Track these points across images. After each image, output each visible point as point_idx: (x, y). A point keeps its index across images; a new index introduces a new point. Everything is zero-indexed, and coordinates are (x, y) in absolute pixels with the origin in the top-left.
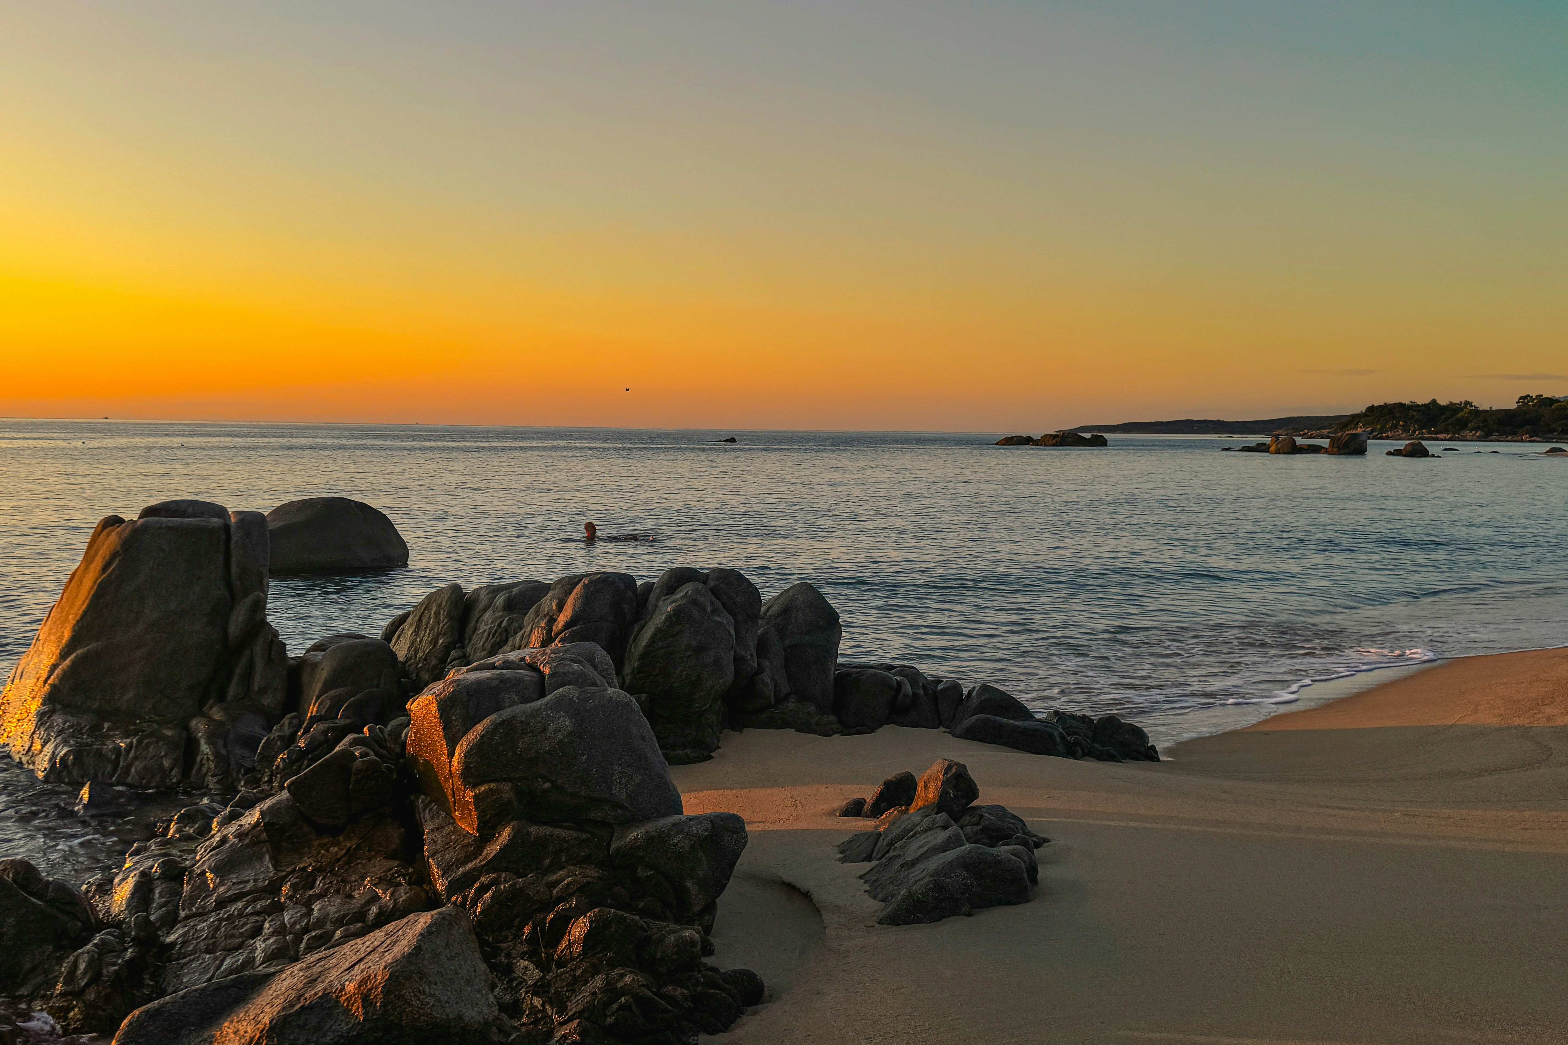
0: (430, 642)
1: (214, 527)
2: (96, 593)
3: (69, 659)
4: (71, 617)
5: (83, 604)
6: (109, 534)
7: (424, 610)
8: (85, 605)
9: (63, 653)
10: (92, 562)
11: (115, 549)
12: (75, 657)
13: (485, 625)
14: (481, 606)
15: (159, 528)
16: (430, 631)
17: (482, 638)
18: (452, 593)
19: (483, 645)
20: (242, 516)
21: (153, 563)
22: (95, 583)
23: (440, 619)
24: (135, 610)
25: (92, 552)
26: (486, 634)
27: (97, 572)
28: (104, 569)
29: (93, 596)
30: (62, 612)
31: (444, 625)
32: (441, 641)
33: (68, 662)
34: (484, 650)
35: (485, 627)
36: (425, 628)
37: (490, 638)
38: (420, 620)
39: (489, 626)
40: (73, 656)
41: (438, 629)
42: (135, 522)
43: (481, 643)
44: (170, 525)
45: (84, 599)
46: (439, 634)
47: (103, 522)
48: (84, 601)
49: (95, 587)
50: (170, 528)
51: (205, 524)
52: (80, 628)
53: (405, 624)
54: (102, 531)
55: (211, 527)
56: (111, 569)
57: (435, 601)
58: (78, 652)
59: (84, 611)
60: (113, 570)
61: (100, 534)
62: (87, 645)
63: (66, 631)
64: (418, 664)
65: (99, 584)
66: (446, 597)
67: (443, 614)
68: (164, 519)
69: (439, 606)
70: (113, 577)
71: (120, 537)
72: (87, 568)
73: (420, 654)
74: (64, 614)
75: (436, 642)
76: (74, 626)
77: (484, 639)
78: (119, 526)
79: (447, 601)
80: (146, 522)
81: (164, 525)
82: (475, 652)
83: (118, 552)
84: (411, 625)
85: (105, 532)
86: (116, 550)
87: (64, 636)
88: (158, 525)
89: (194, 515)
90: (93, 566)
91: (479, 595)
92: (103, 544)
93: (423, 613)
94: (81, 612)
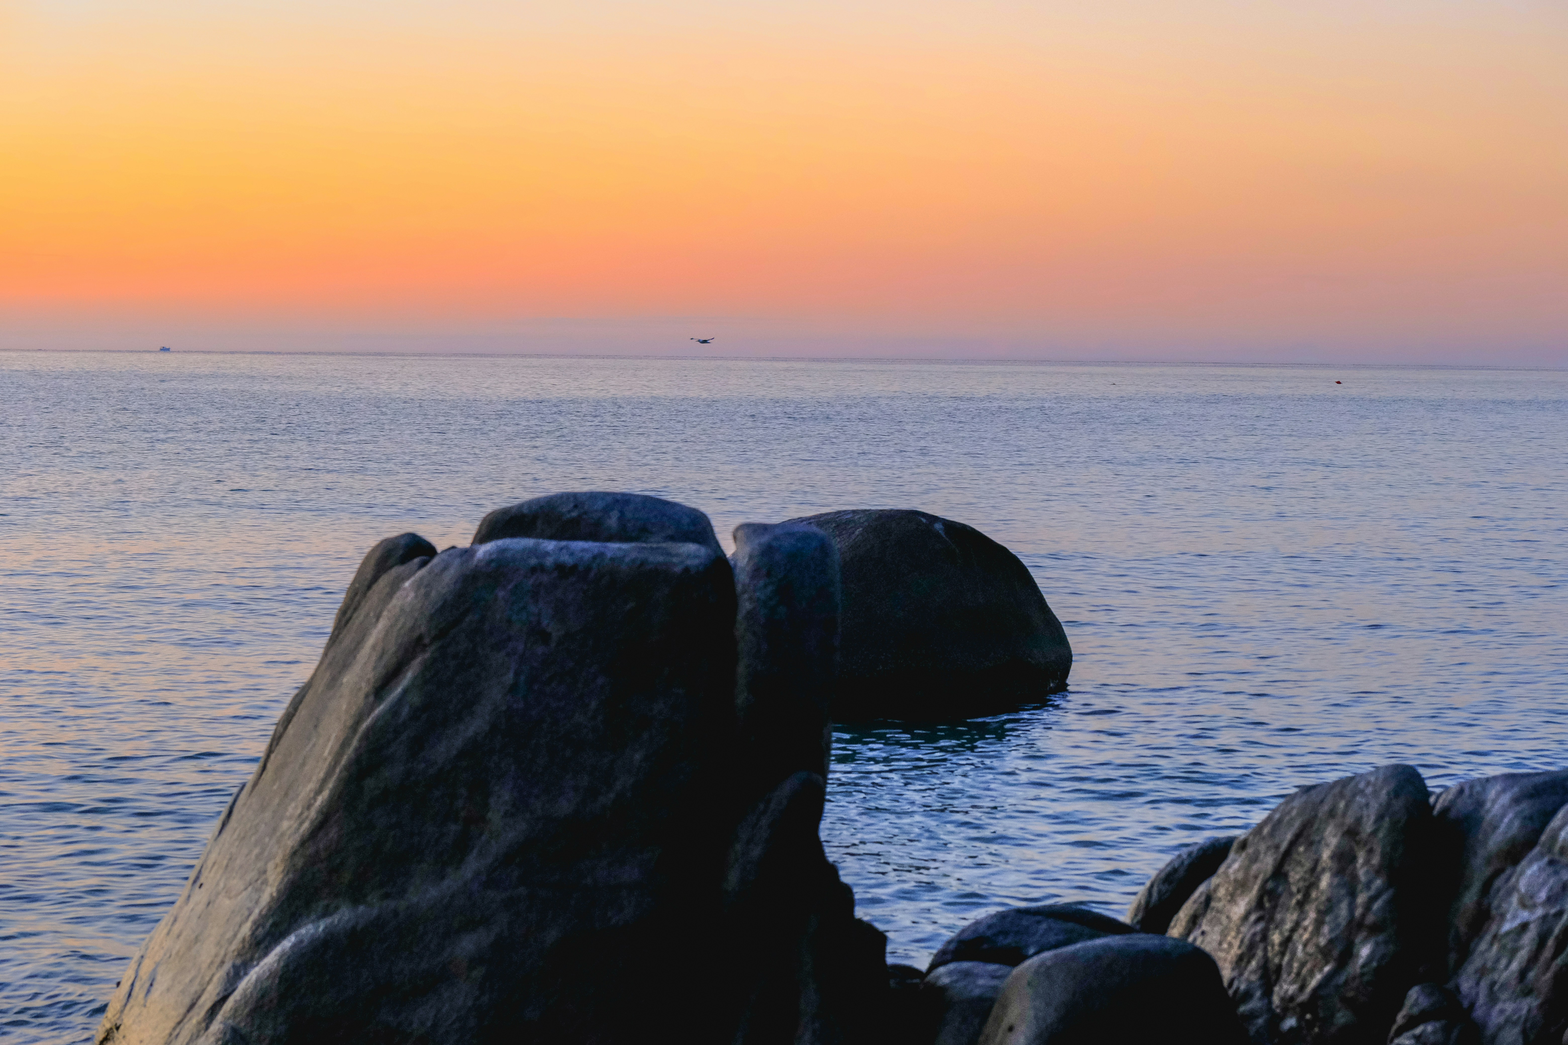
0: (1325, 953)
1: (687, 570)
2: (357, 761)
3: (278, 950)
4: (285, 824)
5: (319, 792)
6: (395, 586)
7: (1293, 844)
8: (326, 794)
9: (261, 931)
10: (345, 666)
11: (412, 629)
12: (294, 946)
13: (1523, 905)
14: (1496, 841)
15: (533, 570)
16: (1322, 914)
17: (1514, 951)
18: (1396, 793)
19: (1523, 973)
20: (765, 539)
21: (517, 674)
22: (355, 727)
23: (1354, 877)
24: (463, 814)
25: (347, 640)
26: (1528, 939)
27: (361, 695)
28: (380, 690)
29: (347, 768)
30: (263, 808)
31: (1372, 899)
32: (1365, 951)
33: (271, 959)
34: (1528, 992)
35: (1525, 915)
36: (1301, 905)
37: (1547, 953)
38: (1279, 873)
39: (1540, 912)
40: (287, 943)
41: (1352, 907)
42: (467, 553)
43: (1515, 966)
44: (565, 558)
45: (322, 775)
46: (1355, 926)
47: (378, 554)
48: (324, 781)
49: (355, 743)
50: (561, 569)
51: (661, 559)
52: (313, 860)
53: (1214, 880)
54: (375, 579)
55: (678, 569)
56: (399, 690)
57: (1332, 814)
58: (303, 931)
59: (320, 812)
60: (405, 692)
61: (369, 587)
62: (326, 913)
63: (271, 866)
64: (1282, 1018)
65: (366, 736)
66: (1374, 807)
67: (1367, 862)
68: (550, 545)
69: (1352, 833)
70: (405, 711)
71: (427, 595)
72: (334, 682)
73: (1286, 987)
74: (268, 815)
75: (1347, 955)
76: (294, 853)
77: (1523, 955)
78: (423, 564)
79: (1380, 818)
80: (502, 551)
81: (549, 561)
82: (1493, 999)
83: (420, 638)
84: (1241, 886)
85: (384, 581)
86: (416, 634)
87: (265, 882)
88: (533, 561)
89: (622, 536)
90: (348, 679)
91: (1480, 804)
92: (378, 618)
93: (1288, 853)
94: (313, 813)
